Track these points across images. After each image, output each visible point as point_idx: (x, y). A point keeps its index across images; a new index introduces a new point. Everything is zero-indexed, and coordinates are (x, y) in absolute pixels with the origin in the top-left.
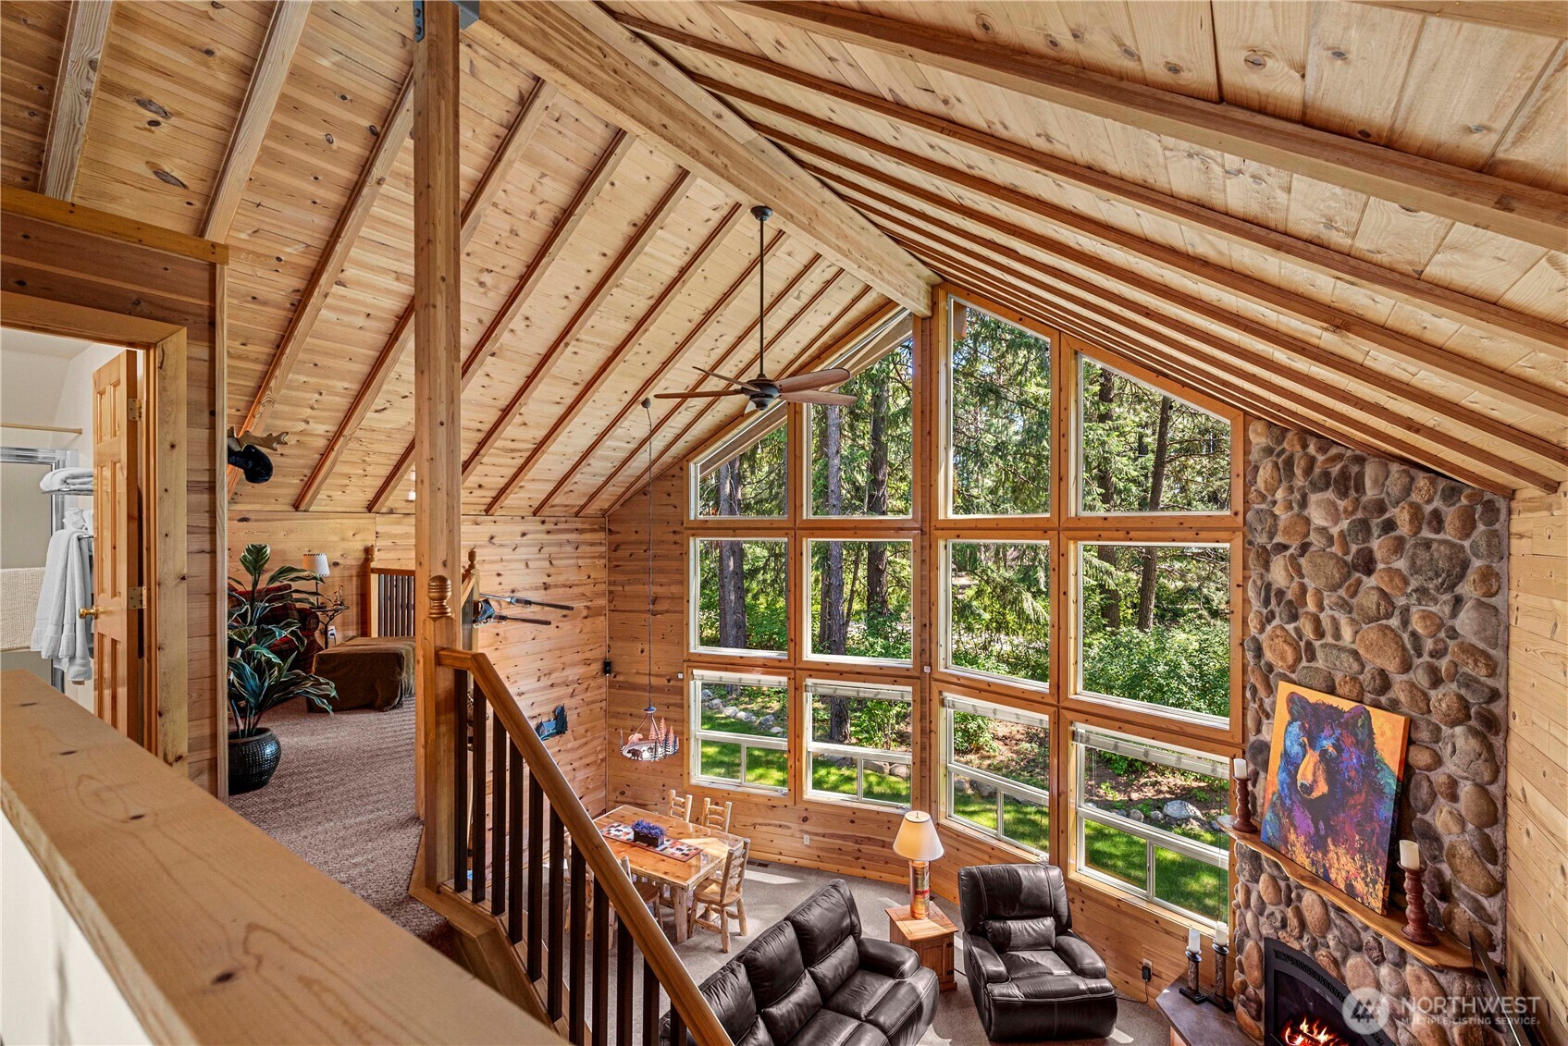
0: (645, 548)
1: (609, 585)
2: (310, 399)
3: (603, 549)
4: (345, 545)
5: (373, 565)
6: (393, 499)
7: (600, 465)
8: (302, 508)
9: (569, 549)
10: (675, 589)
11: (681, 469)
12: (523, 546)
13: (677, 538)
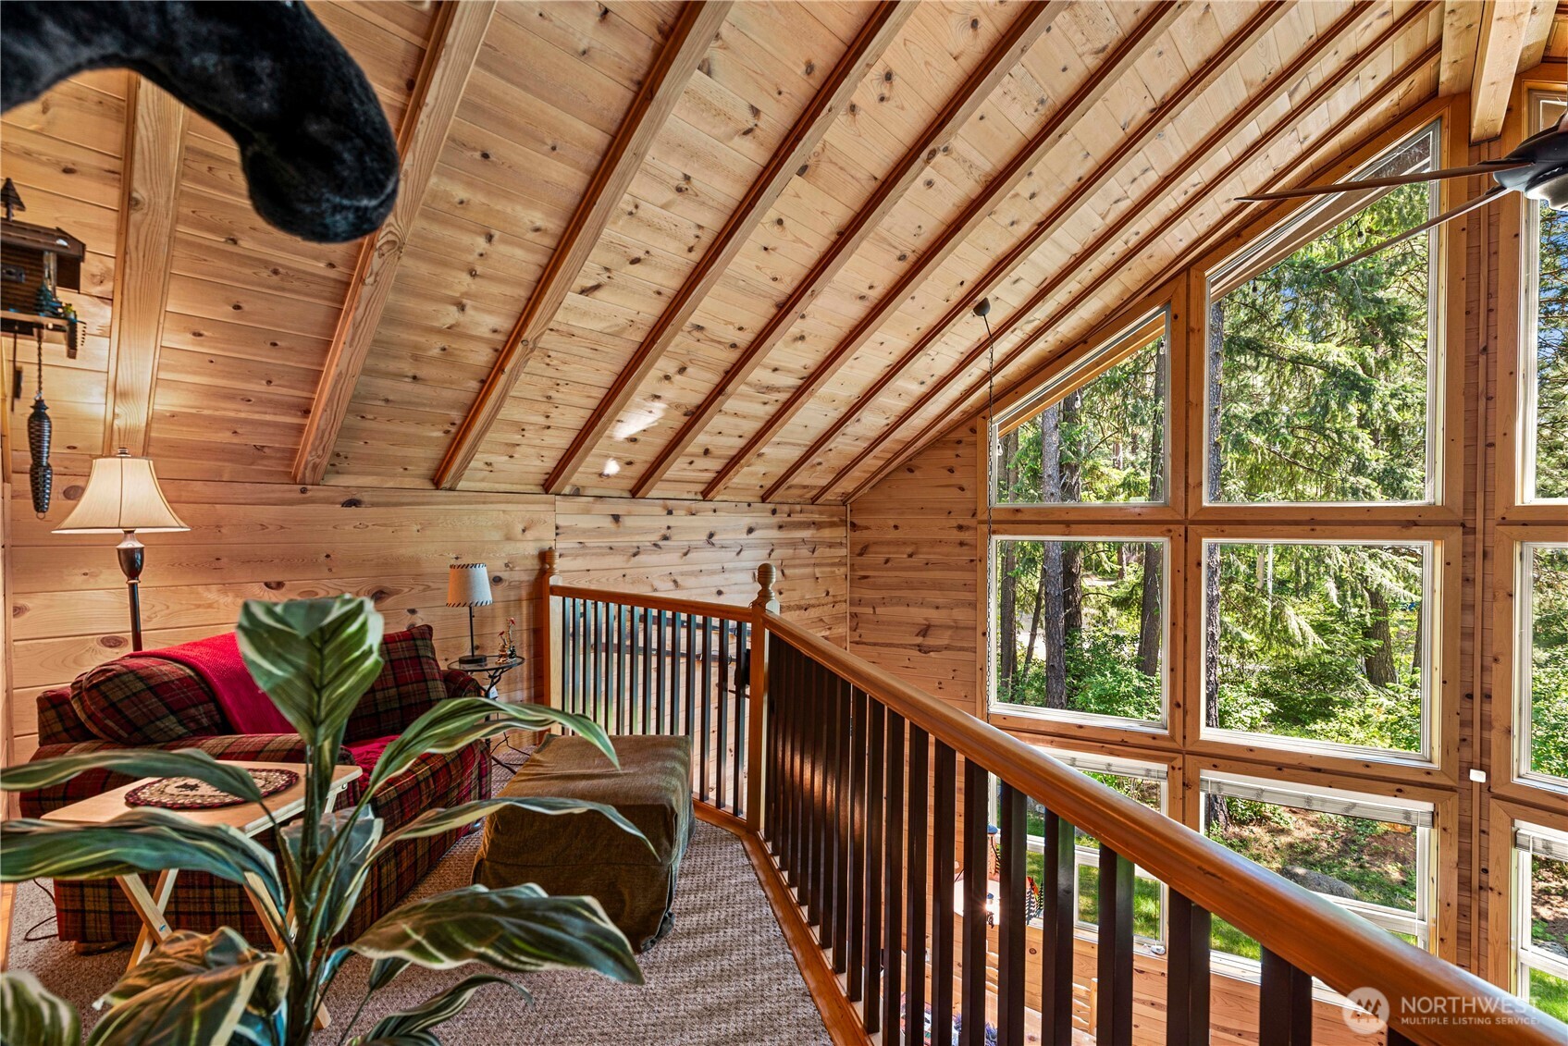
0: (909, 550)
1: (852, 604)
2: (469, 250)
3: (843, 552)
4: (510, 549)
5: (553, 581)
6: (580, 474)
7: (871, 421)
8: (446, 484)
9: (804, 552)
10: (961, 615)
11: (973, 431)
12: (750, 547)
13: (965, 536)
